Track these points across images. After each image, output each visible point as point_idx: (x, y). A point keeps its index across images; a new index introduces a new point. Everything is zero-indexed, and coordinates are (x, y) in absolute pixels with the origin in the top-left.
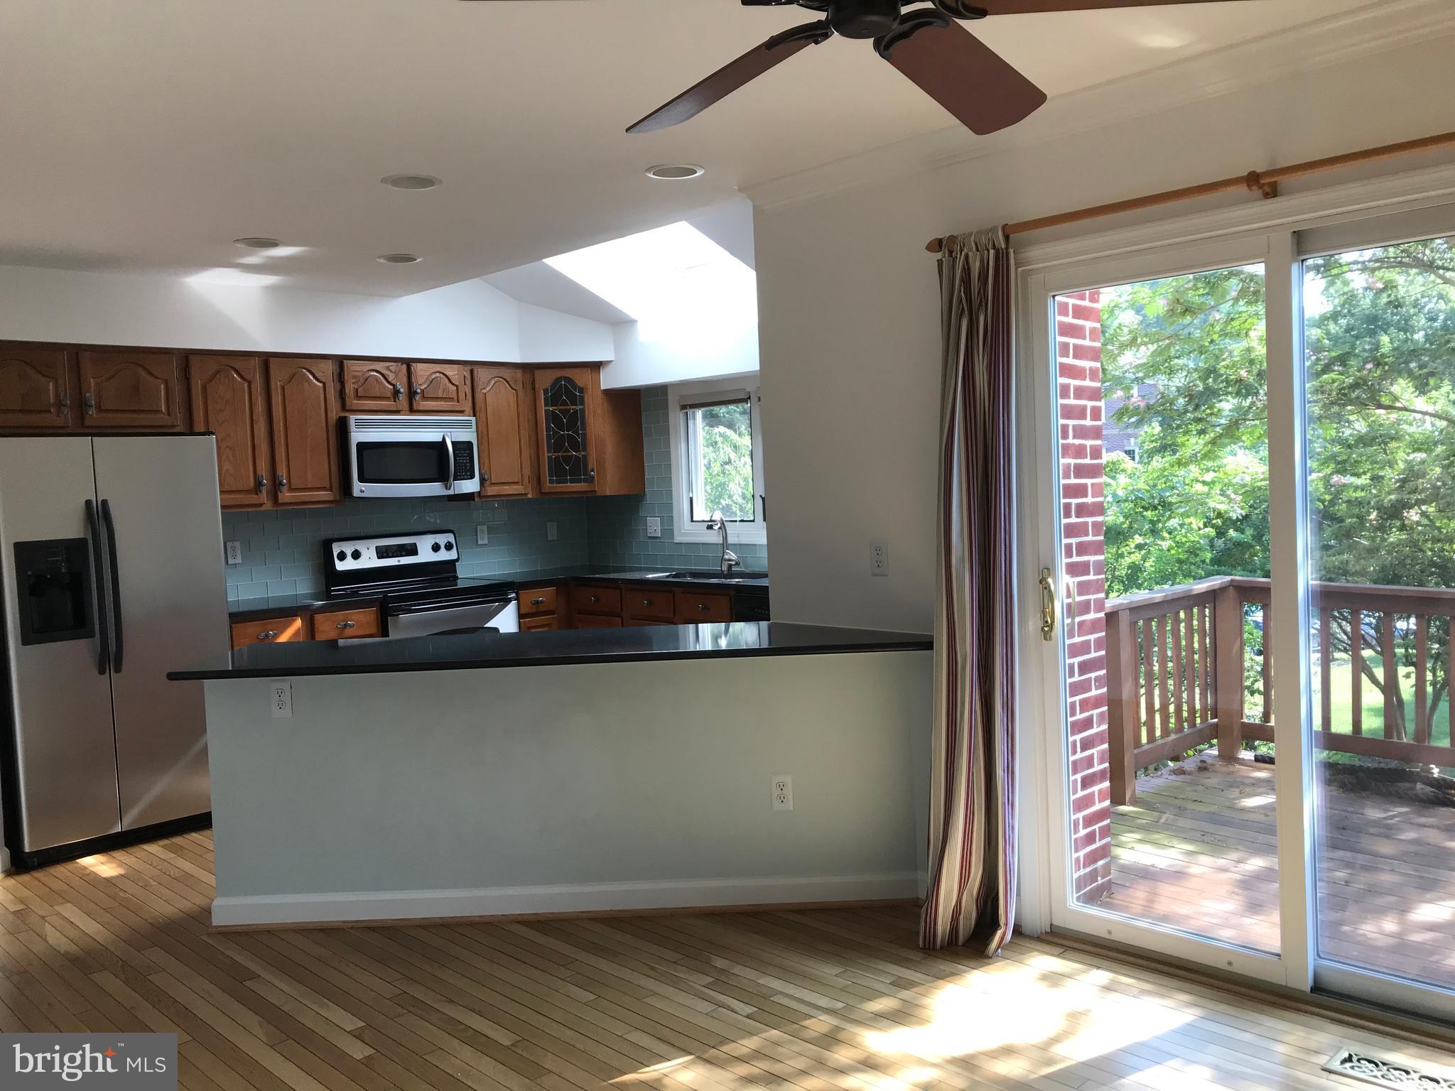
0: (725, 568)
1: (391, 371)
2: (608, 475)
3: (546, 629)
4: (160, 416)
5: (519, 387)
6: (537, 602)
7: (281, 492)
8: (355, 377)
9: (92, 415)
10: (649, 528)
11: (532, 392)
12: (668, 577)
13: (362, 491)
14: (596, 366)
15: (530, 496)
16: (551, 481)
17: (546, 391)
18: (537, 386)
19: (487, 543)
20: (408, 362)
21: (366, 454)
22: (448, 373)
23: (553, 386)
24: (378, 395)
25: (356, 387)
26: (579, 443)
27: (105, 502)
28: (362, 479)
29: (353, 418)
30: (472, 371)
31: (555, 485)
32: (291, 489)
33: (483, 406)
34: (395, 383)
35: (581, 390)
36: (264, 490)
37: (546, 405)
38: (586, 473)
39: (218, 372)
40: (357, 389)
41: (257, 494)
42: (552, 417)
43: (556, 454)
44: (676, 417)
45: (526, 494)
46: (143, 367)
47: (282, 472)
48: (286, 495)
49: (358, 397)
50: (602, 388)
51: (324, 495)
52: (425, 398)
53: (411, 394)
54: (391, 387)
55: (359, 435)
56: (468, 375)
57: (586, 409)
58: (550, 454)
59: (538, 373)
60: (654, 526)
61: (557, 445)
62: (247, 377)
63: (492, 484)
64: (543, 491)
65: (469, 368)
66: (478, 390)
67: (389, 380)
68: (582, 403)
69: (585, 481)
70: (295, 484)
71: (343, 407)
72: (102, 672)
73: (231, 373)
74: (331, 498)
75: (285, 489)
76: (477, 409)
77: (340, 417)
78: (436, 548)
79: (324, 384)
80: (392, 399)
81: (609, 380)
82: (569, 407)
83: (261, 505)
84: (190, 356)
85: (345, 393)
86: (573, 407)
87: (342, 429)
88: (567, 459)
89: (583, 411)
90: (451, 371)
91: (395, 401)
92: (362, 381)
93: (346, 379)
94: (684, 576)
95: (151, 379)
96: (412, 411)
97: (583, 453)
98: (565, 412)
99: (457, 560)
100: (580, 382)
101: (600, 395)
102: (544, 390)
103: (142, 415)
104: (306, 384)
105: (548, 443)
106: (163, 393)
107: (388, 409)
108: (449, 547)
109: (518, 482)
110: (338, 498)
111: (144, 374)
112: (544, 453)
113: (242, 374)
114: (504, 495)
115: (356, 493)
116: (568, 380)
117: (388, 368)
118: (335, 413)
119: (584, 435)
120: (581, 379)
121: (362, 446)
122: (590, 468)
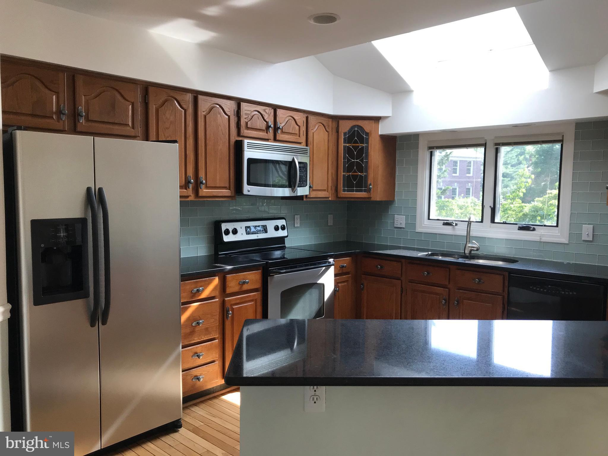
0: (467, 252)
1: (266, 113)
2: (379, 188)
3: (346, 284)
4: (128, 128)
5: (330, 130)
6: (343, 267)
7: (201, 189)
8: (246, 114)
9: (82, 123)
10: (395, 222)
11: (336, 134)
12: (427, 255)
13: (249, 191)
14: (377, 119)
15: (330, 199)
16: (344, 191)
17: (345, 134)
18: (340, 130)
19: (299, 226)
20: (275, 108)
21: (252, 166)
22: (296, 118)
23: (349, 131)
24: (259, 128)
25: (247, 121)
26: (362, 167)
27: (100, 190)
28: (249, 183)
29: (246, 141)
30: (307, 118)
31: (346, 193)
32: (207, 187)
33: (312, 140)
34: (268, 121)
35: (367, 134)
36: (191, 186)
37: (345, 142)
38: (366, 187)
39: (166, 101)
40: (247, 123)
41: (186, 189)
42: (348, 151)
43: (349, 174)
44: (423, 154)
45: (328, 198)
46: (117, 90)
47: (202, 175)
48: (204, 191)
49: (247, 128)
50: (380, 133)
51: (226, 192)
52: (283, 132)
53: (276, 129)
54: (266, 123)
55: (249, 154)
56: (305, 120)
57: (370, 146)
58: (345, 174)
59: (341, 122)
60: (400, 220)
61: (349, 168)
62: (184, 106)
63: (313, 190)
64: (339, 196)
65: (306, 115)
66: (310, 130)
67: (265, 118)
68: (367, 143)
69: (365, 191)
70: (210, 184)
71: (239, 134)
72: (92, 325)
73: (174, 102)
74: (229, 195)
75: (203, 186)
76: (309, 142)
77: (236, 140)
78: (277, 228)
79: (229, 117)
80: (266, 131)
81: (384, 129)
82: (358, 145)
83: (187, 197)
84: (150, 87)
85: (240, 125)
86: (361, 145)
87: (238, 148)
88: (355, 177)
89: (367, 147)
90: (297, 116)
91: (267, 133)
92: (250, 117)
93: (242, 115)
94: (437, 255)
95: (122, 100)
96: (275, 140)
97: (364, 174)
98: (356, 148)
99: (287, 237)
100: (367, 129)
101: (378, 139)
102: (344, 133)
103: (116, 127)
104: (219, 116)
105: (344, 166)
106: (130, 112)
107: (263, 137)
108: (283, 228)
109: (325, 190)
110: (233, 195)
111: (118, 97)
112: (341, 173)
113: (182, 104)
114: (319, 197)
115: (245, 192)
116: (359, 127)
117: (265, 110)
118: (234, 138)
119: (367, 162)
120: (367, 126)
121: (250, 161)
122: (369, 183)
